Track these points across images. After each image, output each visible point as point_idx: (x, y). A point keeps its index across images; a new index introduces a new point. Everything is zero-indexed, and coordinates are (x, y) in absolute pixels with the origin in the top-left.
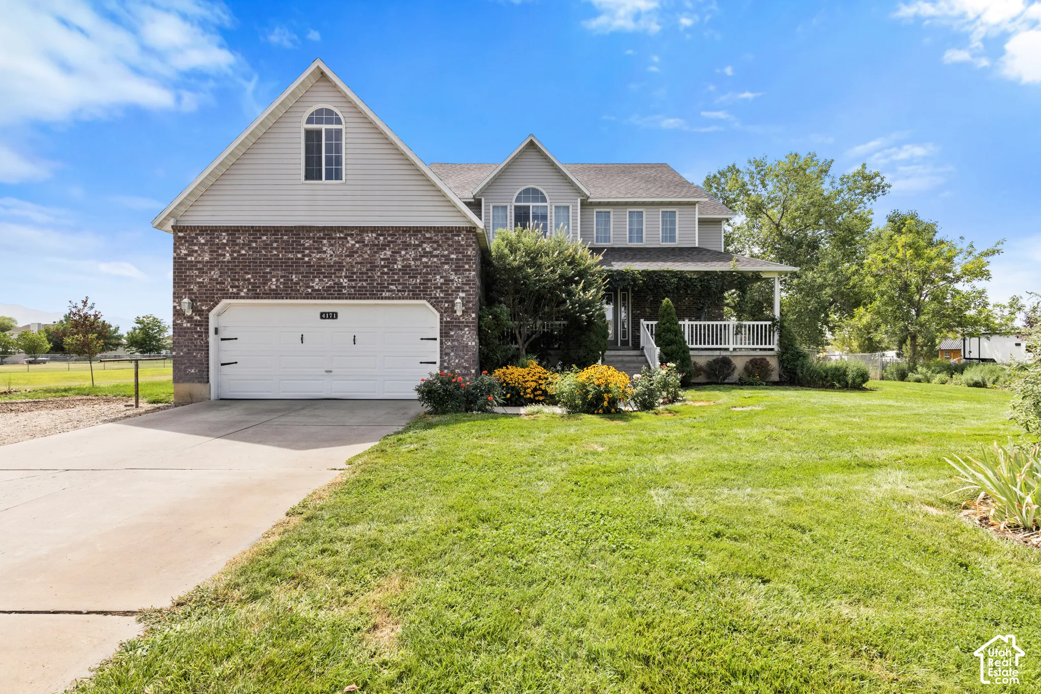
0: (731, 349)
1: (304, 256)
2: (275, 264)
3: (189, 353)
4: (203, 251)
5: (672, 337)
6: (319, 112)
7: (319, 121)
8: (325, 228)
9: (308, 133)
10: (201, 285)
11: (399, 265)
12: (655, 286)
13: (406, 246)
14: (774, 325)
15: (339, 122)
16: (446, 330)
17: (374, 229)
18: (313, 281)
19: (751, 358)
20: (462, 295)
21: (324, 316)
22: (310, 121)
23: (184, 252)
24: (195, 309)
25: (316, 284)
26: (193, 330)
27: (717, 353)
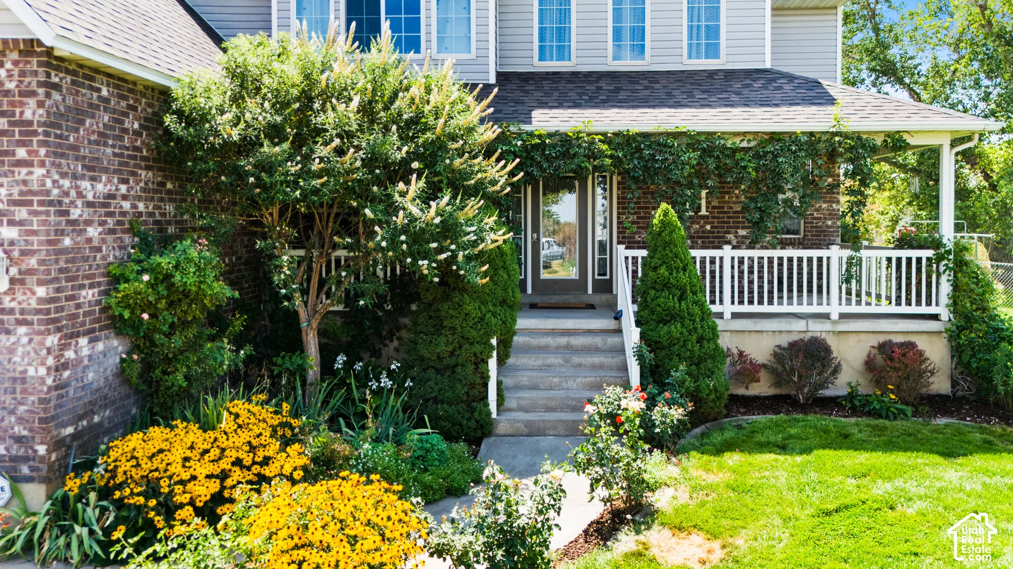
0: (835, 316)
5: (672, 303)
12: (646, 168)
14: (939, 258)
19: (882, 339)
27: (800, 325)
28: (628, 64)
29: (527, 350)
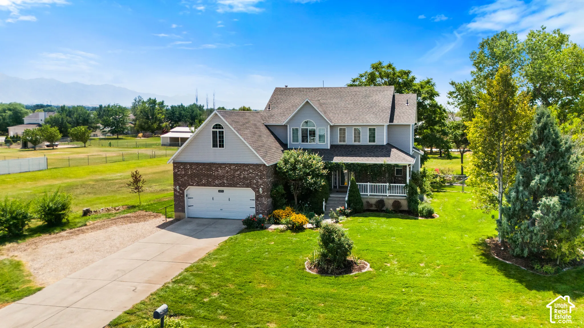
0: (387, 196)
1: (213, 173)
2: (204, 175)
3: (179, 203)
4: (182, 171)
6: (216, 125)
7: (217, 128)
8: (219, 164)
9: (213, 132)
10: (182, 181)
11: (242, 177)
13: (244, 170)
14: (406, 186)
15: (223, 128)
16: (258, 197)
17: (234, 164)
18: (216, 181)
19: (395, 200)
20: (262, 186)
21: (220, 191)
22: (214, 128)
23: (176, 171)
24: (180, 189)
25: (217, 182)
26: (180, 196)
27: (381, 197)
28: (357, 143)
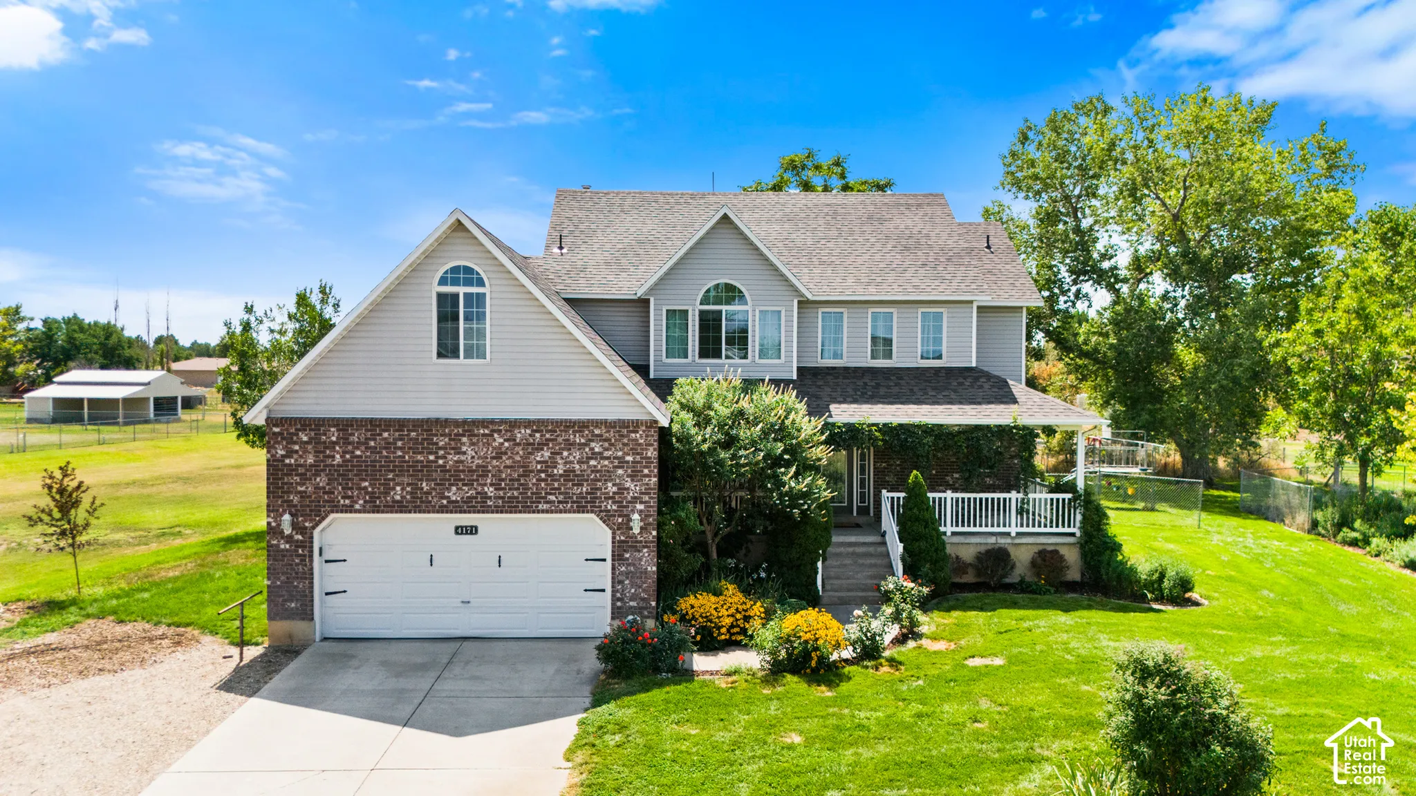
0: (1013, 534)
1: (438, 458)
2: (402, 468)
3: (288, 582)
4: (306, 451)
5: (921, 529)
6: (455, 270)
7: (455, 282)
8: (465, 422)
9: (441, 297)
10: (303, 495)
11: (560, 470)
12: (901, 446)
13: (569, 445)
14: (1075, 499)
15: (481, 283)
16: (620, 551)
17: (528, 423)
18: (449, 490)
19: (1041, 548)
20: (640, 507)
21: (460, 530)
22: (443, 282)
23: (281, 452)
24: (295, 526)
25: (453, 494)
26: (292, 553)
27: (992, 540)
28: (881, 363)
29: (838, 555)
